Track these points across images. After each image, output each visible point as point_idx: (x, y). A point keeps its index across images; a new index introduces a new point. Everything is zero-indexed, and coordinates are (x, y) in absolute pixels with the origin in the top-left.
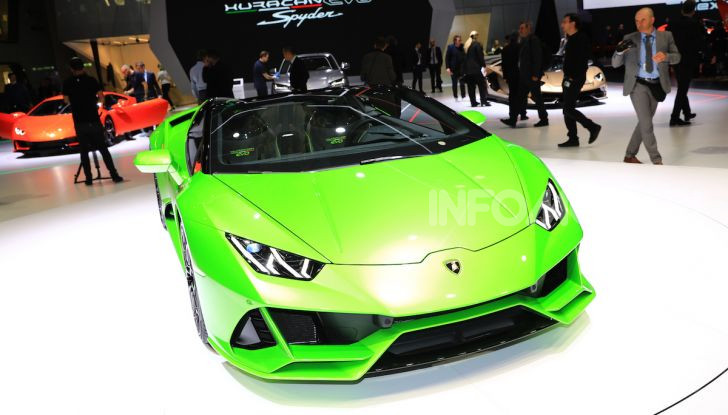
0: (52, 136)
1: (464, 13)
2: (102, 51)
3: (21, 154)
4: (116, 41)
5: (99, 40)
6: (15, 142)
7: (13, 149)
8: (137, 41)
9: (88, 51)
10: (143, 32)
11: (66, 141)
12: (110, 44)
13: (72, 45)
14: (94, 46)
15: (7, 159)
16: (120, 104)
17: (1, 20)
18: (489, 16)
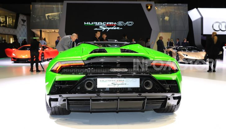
0: (24, 57)
1: (162, 32)
2: (43, 33)
3: (13, 62)
4: (48, 31)
5: (43, 30)
6: (12, 58)
7: (11, 60)
8: (55, 31)
9: (39, 33)
10: (57, 28)
11: (28, 59)
12: (46, 31)
13: (34, 31)
14: (41, 32)
15: (9, 63)
16: (47, 49)
17: (12, 21)
18: (171, 33)
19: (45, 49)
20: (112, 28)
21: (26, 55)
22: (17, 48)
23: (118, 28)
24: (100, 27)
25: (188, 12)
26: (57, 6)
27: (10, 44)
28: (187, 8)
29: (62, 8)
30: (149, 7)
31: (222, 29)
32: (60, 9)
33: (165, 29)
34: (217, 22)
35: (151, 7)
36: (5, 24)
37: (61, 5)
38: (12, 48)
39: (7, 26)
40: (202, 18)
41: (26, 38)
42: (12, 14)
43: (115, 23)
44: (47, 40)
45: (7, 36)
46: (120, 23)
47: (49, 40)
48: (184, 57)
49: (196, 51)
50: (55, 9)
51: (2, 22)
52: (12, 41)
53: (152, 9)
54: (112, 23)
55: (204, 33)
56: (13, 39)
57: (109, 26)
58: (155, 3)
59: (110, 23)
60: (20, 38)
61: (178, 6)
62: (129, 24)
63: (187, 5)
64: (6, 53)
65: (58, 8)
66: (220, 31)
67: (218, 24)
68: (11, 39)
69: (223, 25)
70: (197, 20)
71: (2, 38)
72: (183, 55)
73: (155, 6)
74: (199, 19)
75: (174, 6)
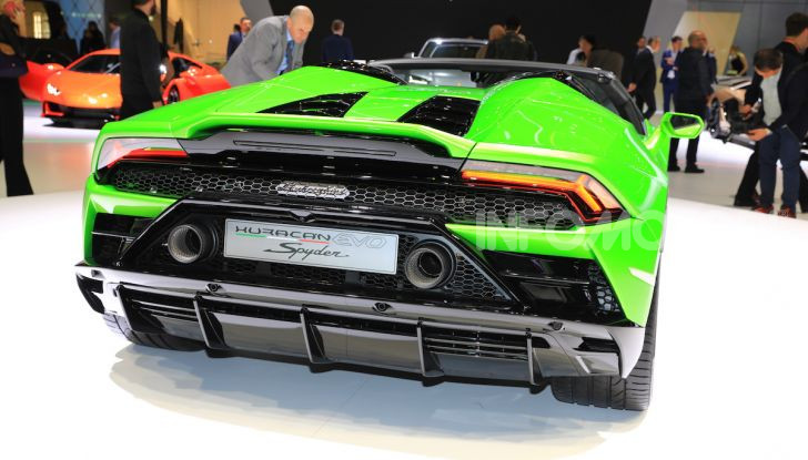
0: (92, 102)
1: (700, 9)
3: (49, 121)
6: (45, 103)
7: (40, 112)
11: (113, 111)
16: (192, 72)
19: (184, 70)
21: (105, 95)
22: (65, 63)
27: (34, 39)
38: (44, 61)
41: (99, 16)
44: (188, 29)
47: (197, 29)
56: (46, 18)
60: (74, 15)
68: (37, 19)
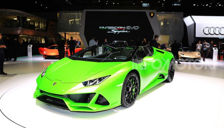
0: (52, 54)
1: (163, 35)
2: (67, 35)
3: (44, 58)
4: (71, 33)
5: (67, 33)
6: (44, 55)
7: (43, 57)
8: (76, 34)
9: (64, 35)
10: (78, 32)
11: (56, 56)
12: (69, 34)
13: (60, 33)
14: (65, 34)
15: (41, 59)
17: (44, 26)
18: (169, 36)
20: (122, 32)
22: (47, 48)
23: (126, 31)
24: (112, 30)
25: (184, 18)
26: (79, 14)
27: (42, 44)
28: (183, 15)
29: (82, 15)
30: (152, 15)
31: (211, 33)
32: (80, 16)
33: (164, 32)
34: (207, 27)
35: (154, 14)
36: (38, 28)
37: (81, 13)
38: (43, 47)
39: (40, 30)
40: (195, 24)
42: (43, 21)
43: (124, 27)
45: (39, 37)
46: (128, 27)
48: (181, 56)
49: (191, 51)
50: (76, 16)
51: (36, 26)
52: (43, 41)
53: (154, 16)
54: (122, 27)
55: (197, 36)
57: (119, 30)
58: (157, 11)
59: (120, 28)
60: (49, 39)
61: (176, 14)
62: (136, 28)
63: (182, 13)
64: (39, 51)
65: (78, 15)
66: (210, 34)
67: (208, 29)
68: (43, 40)
69: (212, 29)
70: (191, 25)
71: (36, 39)
72: (180, 54)
73: (157, 13)
74: (193, 24)
75: (173, 14)
